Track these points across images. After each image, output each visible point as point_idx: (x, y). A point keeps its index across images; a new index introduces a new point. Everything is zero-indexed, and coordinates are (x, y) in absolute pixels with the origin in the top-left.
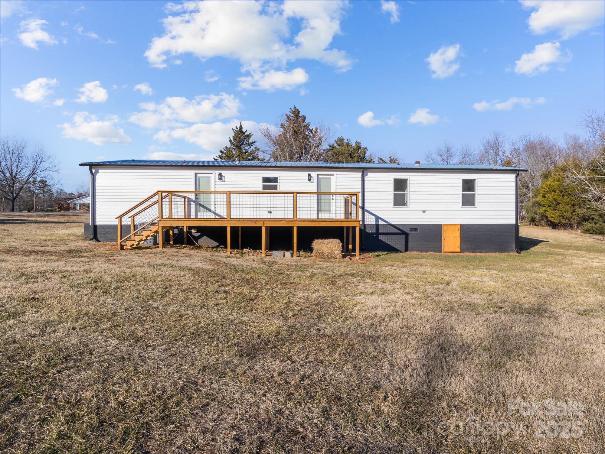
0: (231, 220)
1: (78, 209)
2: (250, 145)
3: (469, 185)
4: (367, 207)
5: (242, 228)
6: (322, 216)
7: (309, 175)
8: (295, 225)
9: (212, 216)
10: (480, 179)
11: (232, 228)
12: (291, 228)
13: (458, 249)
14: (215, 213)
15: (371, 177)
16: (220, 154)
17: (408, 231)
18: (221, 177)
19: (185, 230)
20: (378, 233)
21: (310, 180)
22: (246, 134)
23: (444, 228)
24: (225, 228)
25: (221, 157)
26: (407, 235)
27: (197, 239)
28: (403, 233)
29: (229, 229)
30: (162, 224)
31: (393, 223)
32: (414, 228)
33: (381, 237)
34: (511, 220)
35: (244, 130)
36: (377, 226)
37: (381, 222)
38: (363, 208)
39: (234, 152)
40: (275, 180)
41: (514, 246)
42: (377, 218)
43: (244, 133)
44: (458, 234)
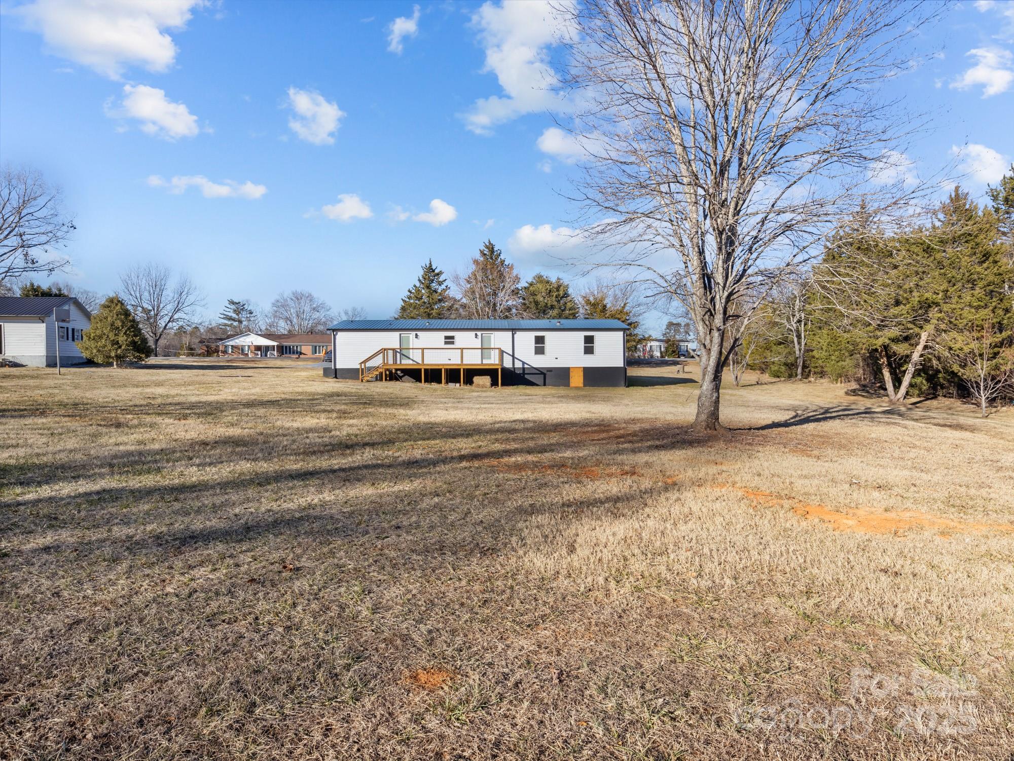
0: (424, 365)
1: (230, 352)
2: (440, 283)
3: (589, 340)
4: (516, 356)
5: (431, 369)
6: (485, 362)
7: (476, 334)
8: (462, 368)
9: (411, 362)
10: (598, 336)
11: (425, 369)
12: (459, 370)
13: (581, 385)
14: (413, 360)
15: (519, 335)
16: (409, 294)
17: (545, 372)
18: (417, 336)
19: (394, 371)
20: (524, 373)
21: (476, 337)
22: (436, 271)
23: (571, 370)
24: (420, 370)
25: (410, 298)
26: (545, 375)
27: (401, 377)
28: (542, 373)
29: (423, 370)
30: (385, 367)
31: (535, 366)
32: (550, 370)
33: (526, 376)
34: (620, 364)
35: (434, 267)
36: (524, 369)
37: (526, 366)
38: (513, 356)
39: (423, 291)
40: (452, 338)
41: (623, 383)
42: (524, 363)
43: (434, 271)
44: (582, 374)
